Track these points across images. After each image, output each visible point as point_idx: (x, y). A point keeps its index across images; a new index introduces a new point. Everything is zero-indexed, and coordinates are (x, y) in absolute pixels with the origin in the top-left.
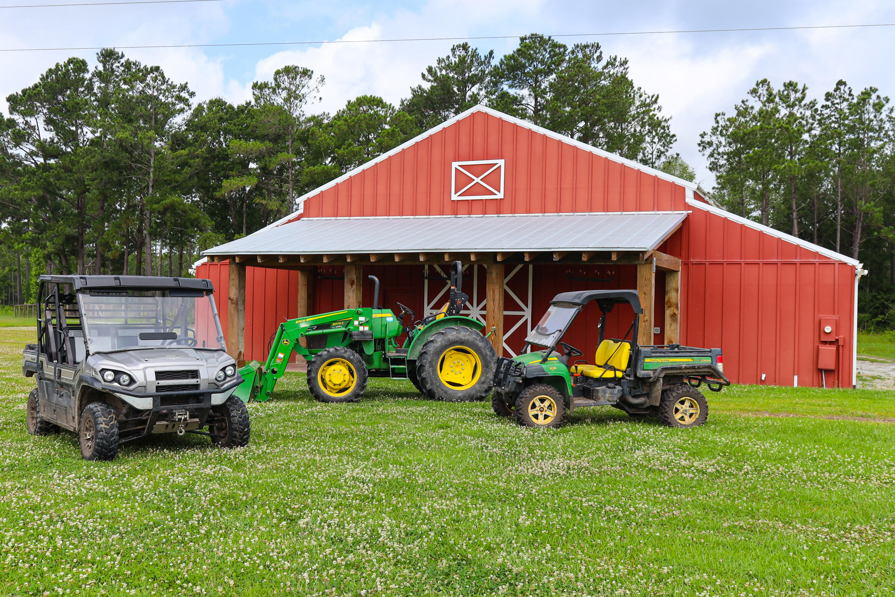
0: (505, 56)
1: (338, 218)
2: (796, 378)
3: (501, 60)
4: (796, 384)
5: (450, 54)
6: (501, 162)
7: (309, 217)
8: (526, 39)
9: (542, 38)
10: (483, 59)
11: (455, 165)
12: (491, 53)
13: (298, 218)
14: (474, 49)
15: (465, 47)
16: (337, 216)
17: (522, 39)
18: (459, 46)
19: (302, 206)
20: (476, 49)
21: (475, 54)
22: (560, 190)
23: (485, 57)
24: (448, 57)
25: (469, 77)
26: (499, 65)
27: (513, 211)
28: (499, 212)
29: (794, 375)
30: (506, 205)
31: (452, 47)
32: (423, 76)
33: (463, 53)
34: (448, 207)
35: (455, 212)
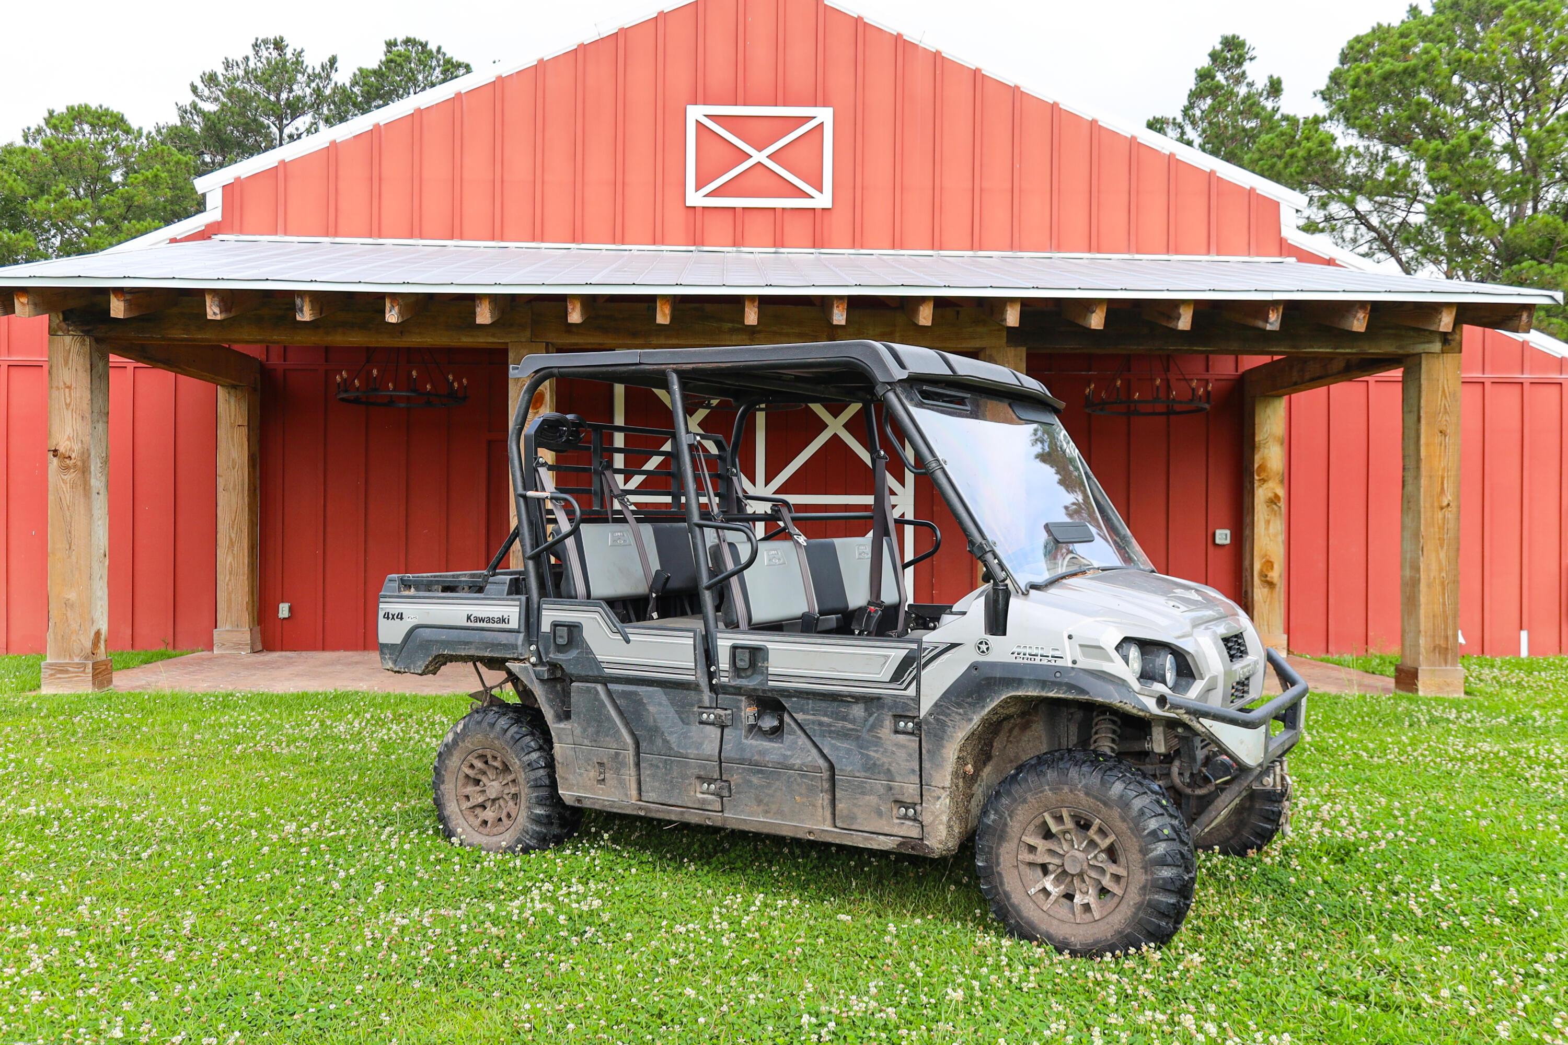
0: (360, 70)
1: (338, 240)
2: (1524, 635)
3: (355, 75)
4: (1524, 652)
5: (251, 53)
6: (824, 115)
7: (241, 232)
8: (396, 45)
9: (424, 46)
10: (318, 69)
11: (696, 113)
12: (333, 61)
13: (204, 235)
14: (299, 50)
15: (279, 45)
16: (336, 235)
17: (391, 45)
18: (265, 42)
19: (215, 202)
20: (302, 51)
21: (298, 62)
22: (976, 193)
23: (323, 67)
24: (247, 59)
25: (288, 99)
26: (348, 85)
27: (857, 240)
28: (817, 242)
29: (1521, 628)
30: (840, 225)
31: (253, 41)
32: (194, 89)
33: (275, 54)
34: (676, 221)
35: (696, 238)
